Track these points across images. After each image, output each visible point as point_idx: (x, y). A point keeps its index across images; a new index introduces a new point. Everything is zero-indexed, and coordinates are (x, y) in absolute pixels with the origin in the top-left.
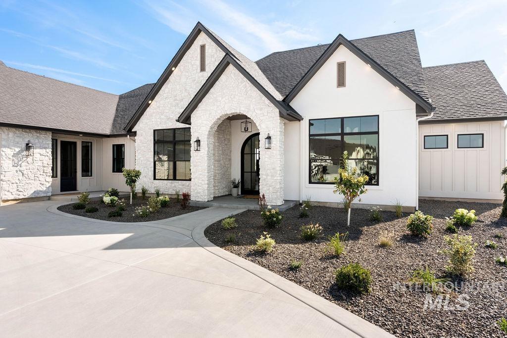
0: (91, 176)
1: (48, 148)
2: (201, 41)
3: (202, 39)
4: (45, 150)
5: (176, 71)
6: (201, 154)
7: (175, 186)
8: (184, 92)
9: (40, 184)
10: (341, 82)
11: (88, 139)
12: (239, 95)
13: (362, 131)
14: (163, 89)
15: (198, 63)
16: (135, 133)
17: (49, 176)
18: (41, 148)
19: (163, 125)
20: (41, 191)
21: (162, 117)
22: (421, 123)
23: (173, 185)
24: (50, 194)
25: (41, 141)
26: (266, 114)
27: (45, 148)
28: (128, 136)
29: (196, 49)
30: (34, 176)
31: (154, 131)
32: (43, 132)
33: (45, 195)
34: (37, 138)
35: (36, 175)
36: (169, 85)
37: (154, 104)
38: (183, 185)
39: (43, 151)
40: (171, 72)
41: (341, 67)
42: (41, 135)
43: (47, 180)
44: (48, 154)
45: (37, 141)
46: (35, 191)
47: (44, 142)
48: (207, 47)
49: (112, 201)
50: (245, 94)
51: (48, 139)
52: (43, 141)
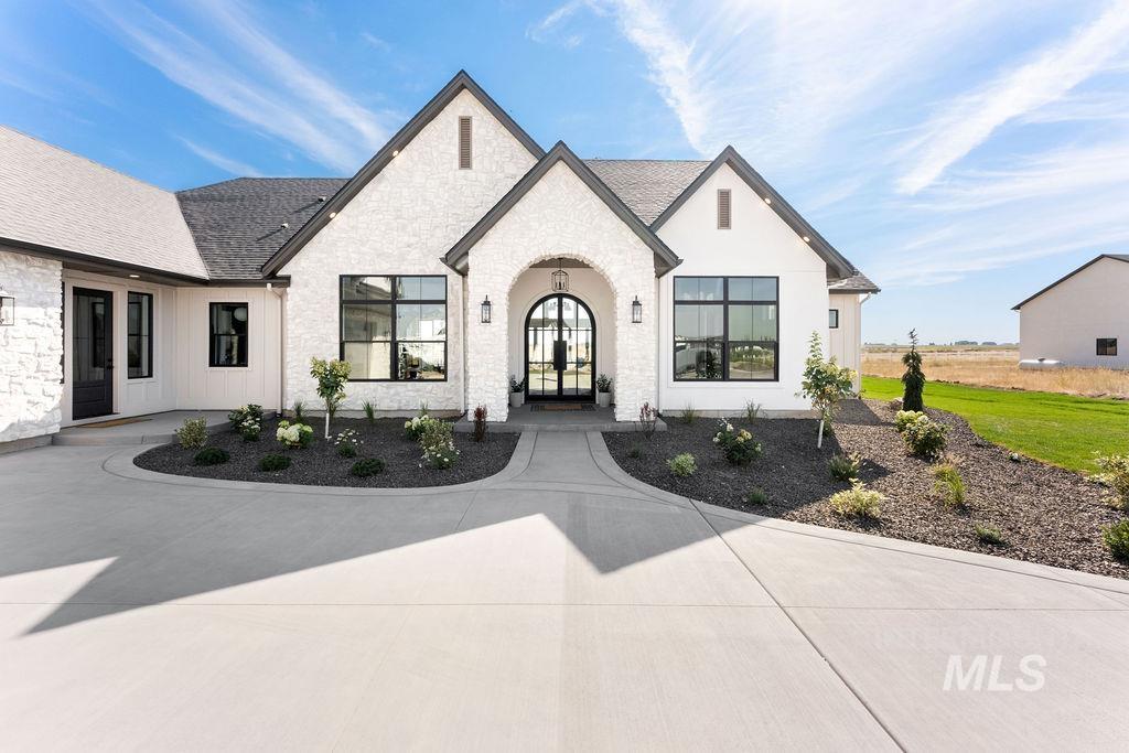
0: (150, 375)
1: (53, 304)
2: (462, 109)
3: (465, 104)
4: (41, 310)
5: (400, 158)
6: (493, 330)
7: (397, 394)
8: (419, 203)
9: (29, 402)
10: (725, 221)
11: (143, 287)
12: (576, 221)
13: (754, 299)
14: (366, 190)
15: (455, 150)
16: (288, 278)
17: (54, 380)
18: (30, 303)
19: (367, 268)
20: (30, 423)
21: (364, 249)
22: (832, 292)
23: (392, 392)
24: (55, 429)
25: (30, 284)
26: (629, 261)
27: (43, 304)
28: (269, 285)
29: (449, 122)
30: (11, 383)
31: (341, 277)
32: (38, 262)
33: (43, 432)
34: (18, 276)
35: (14, 380)
36: (383, 185)
37: (338, 219)
38: (418, 391)
39: (37, 313)
40: (391, 158)
41: (724, 197)
42: (32, 269)
43: (48, 391)
44: (51, 322)
45: (18, 284)
46: (12, 425)
47: (40, 289)
48: (475, 124)
49: (303, 435)
50: (589, 220)
51: (49, 281)
52: (36, 286)
